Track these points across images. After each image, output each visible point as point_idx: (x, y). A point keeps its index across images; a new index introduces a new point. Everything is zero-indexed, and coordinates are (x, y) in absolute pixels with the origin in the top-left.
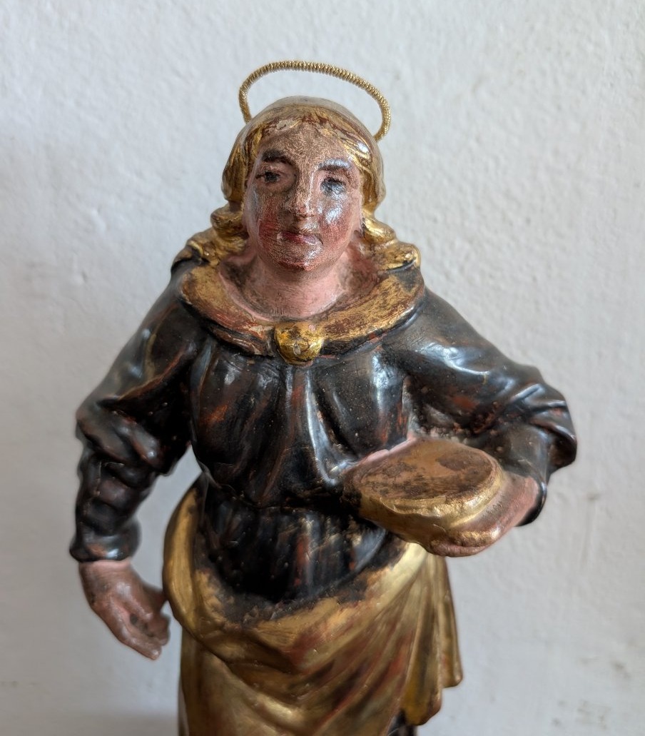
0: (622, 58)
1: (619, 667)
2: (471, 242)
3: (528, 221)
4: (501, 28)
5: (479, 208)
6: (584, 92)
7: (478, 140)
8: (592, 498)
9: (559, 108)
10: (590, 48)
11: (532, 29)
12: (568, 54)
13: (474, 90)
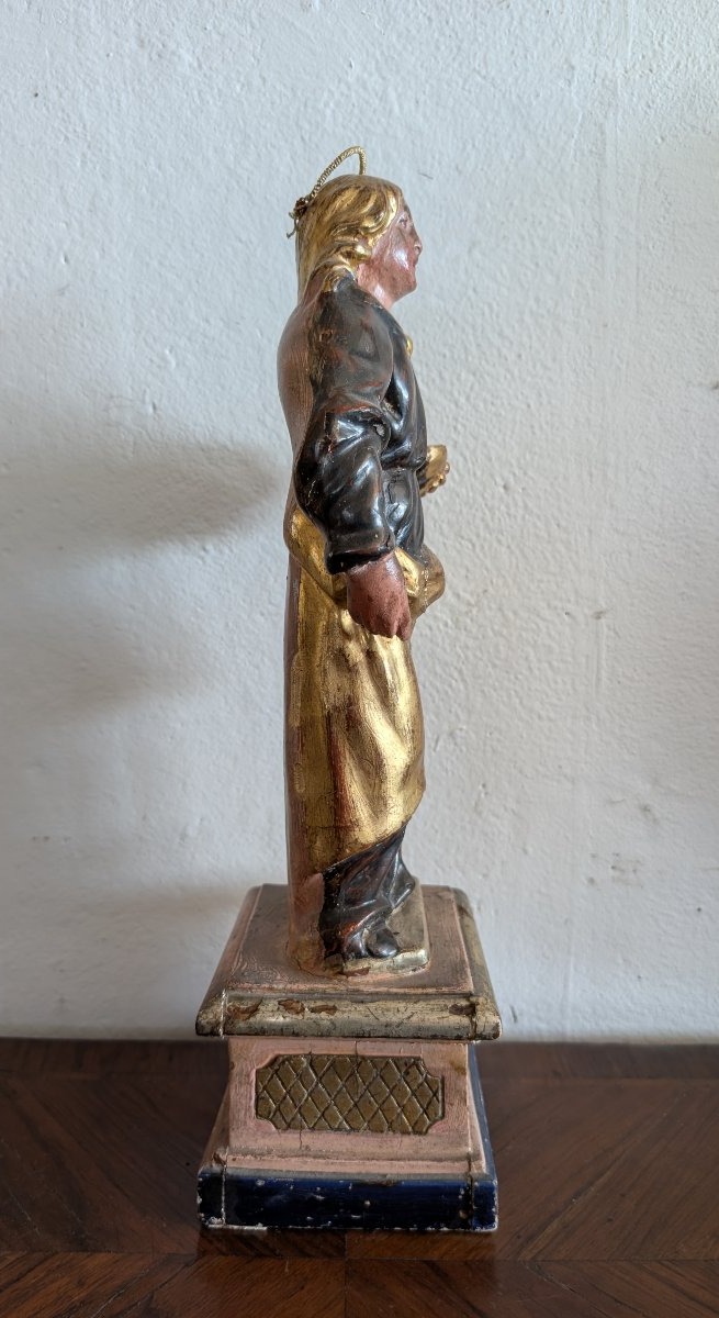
0: (583, 226)
1: (646, 809)
2: (474, 374)
3: (520, 356)
4: (488, 205)
5: (478, 345)
6: (555, 252)
7: (475, 290)
8: (598, 616)
9: (537, 265)
10: (557, 218)
11: (511, 204)
12: (540, 223)
13: (470, 251)
